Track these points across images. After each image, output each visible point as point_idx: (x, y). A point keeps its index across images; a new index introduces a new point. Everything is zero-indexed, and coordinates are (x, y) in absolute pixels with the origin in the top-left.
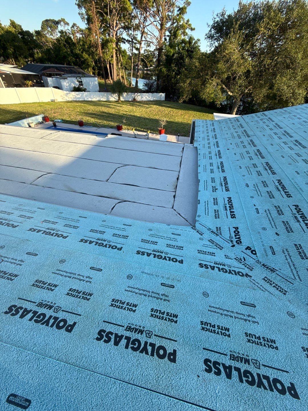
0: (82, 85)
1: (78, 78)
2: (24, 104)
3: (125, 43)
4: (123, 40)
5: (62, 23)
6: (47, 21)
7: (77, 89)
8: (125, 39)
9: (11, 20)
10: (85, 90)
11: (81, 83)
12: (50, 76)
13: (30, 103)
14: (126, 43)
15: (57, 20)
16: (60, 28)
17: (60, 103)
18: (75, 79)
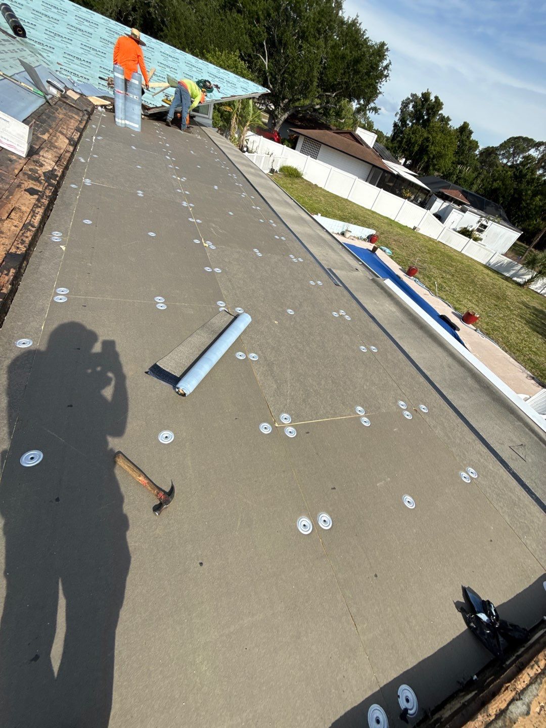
0: (481, 232)
1: (483, 219)
2: (374, 212)
5: (542, 148)
7: (465, 232)
9: (465, 123)
10: (475, 239)
11: (482, 227)
12: (445, 198)
13: (381, 216)
15: (537, 140)
18: (477, 218)
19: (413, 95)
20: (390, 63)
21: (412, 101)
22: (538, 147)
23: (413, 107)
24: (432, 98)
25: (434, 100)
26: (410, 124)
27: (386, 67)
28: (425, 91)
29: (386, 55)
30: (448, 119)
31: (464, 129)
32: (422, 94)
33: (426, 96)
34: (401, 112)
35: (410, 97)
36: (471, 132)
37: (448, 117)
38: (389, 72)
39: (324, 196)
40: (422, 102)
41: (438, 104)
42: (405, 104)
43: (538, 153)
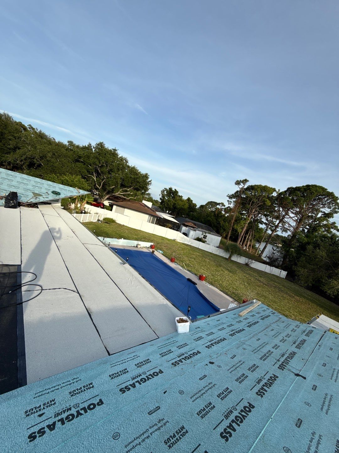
0: (206, 238)
1: (204, 233)
3: (262, 224)
4: (262, 223)
5: (221, 205)
6: (212, 202)
7: (199, 239)
8: (263, 222)
9: (189, 198)
10: (204, 242)
11: (205, 237)
12: (186, 226)
13: (158, 236)
14: (264, 225)
15: (218, 202)
16: (218, 206)
17: (178, 243)
18: (201, 233)
19: (165, 188)
21: (165, 191)
24: (173, 189)
25: (174, 190)
26: (167, 198)
27: (150, 181)
28: (170, 187)
29: (149, 177)
30: (182, 196)
33: (170, 189)
34: (162, 194)
36: (192, 201)
37: (181, 196)
38: (151, 183)
39: (127, 230)
40: (170, 191)
41: (176, 192)
42: (163, 192)
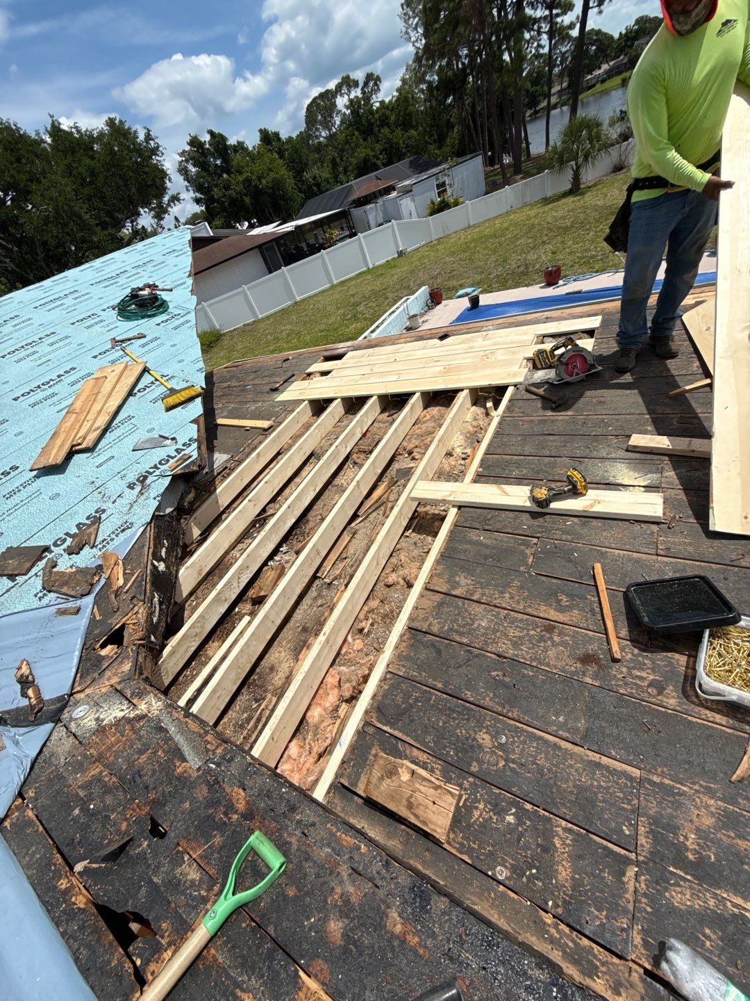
0: (446, 191)
7: (438, 207)
12: (369, 200)
15: (331, 86)
19: (183, 154)
20: (149, 130)
21: (187, 161)
22: (340, 91)
23: (194, 166)
24: (206, 138)
27: (148, 137)
28: (188, 139)
29: (129, 129)
31: (268, 138)
32: (188, 144)
33: (194, 142)
34: (189, 182)
35: (180, 159)
36: (277, 135)
37: (238, 142)
38: (156, 140)
40: (198, 151)
41: (218, 139)
42: (184, 171)
43: (346, 97)
